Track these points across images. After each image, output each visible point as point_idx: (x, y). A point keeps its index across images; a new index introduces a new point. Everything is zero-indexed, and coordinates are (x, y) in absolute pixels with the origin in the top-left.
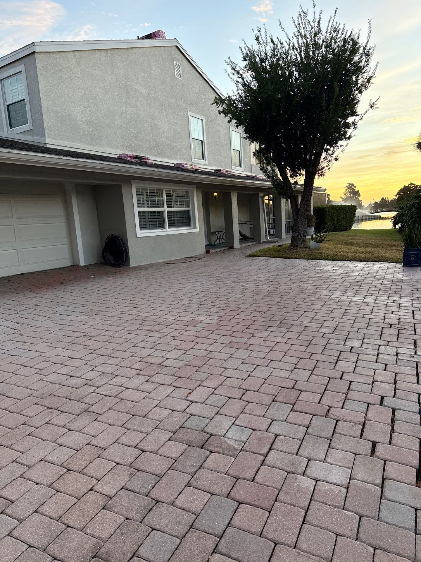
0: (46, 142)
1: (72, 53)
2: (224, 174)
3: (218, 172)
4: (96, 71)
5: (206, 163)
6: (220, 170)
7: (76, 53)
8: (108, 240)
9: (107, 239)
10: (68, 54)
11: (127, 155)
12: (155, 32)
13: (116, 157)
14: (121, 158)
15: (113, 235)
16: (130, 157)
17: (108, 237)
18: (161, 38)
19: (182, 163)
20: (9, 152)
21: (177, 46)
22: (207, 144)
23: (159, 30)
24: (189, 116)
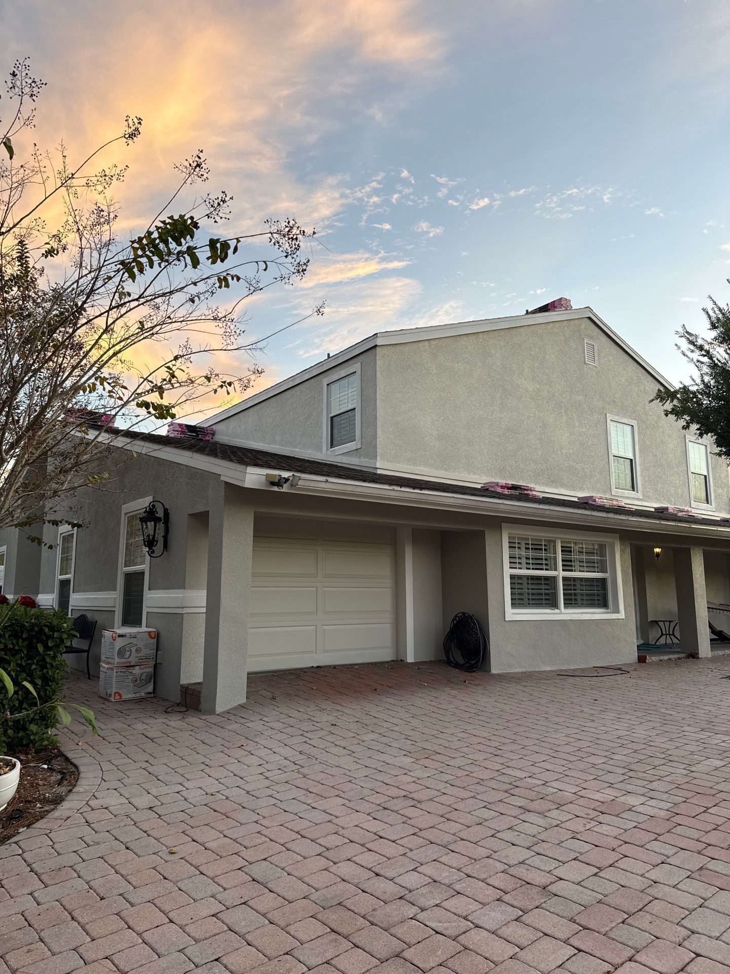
0: (378, 466)
1: (426, 343)
2: (676, 515)
3: (662, 512)
4: (460, 364)
5: (640, 495)
6: (667, 509)
7: (433, 342)
8: (455, 622)
9: (453, 620)
10: (421, 344)
11: (497, 484)
12: (554, 301)
13: (479, 486)
14: (487, 489)
15: (464, 613)
16: (502, 487)
17: (456, 616)
18: (564, 309)
19: (593, 496)
20: (327, 481)
21: (590, 318)
22: (641, 465)
23: (561, 298)
24: (608, 421)
